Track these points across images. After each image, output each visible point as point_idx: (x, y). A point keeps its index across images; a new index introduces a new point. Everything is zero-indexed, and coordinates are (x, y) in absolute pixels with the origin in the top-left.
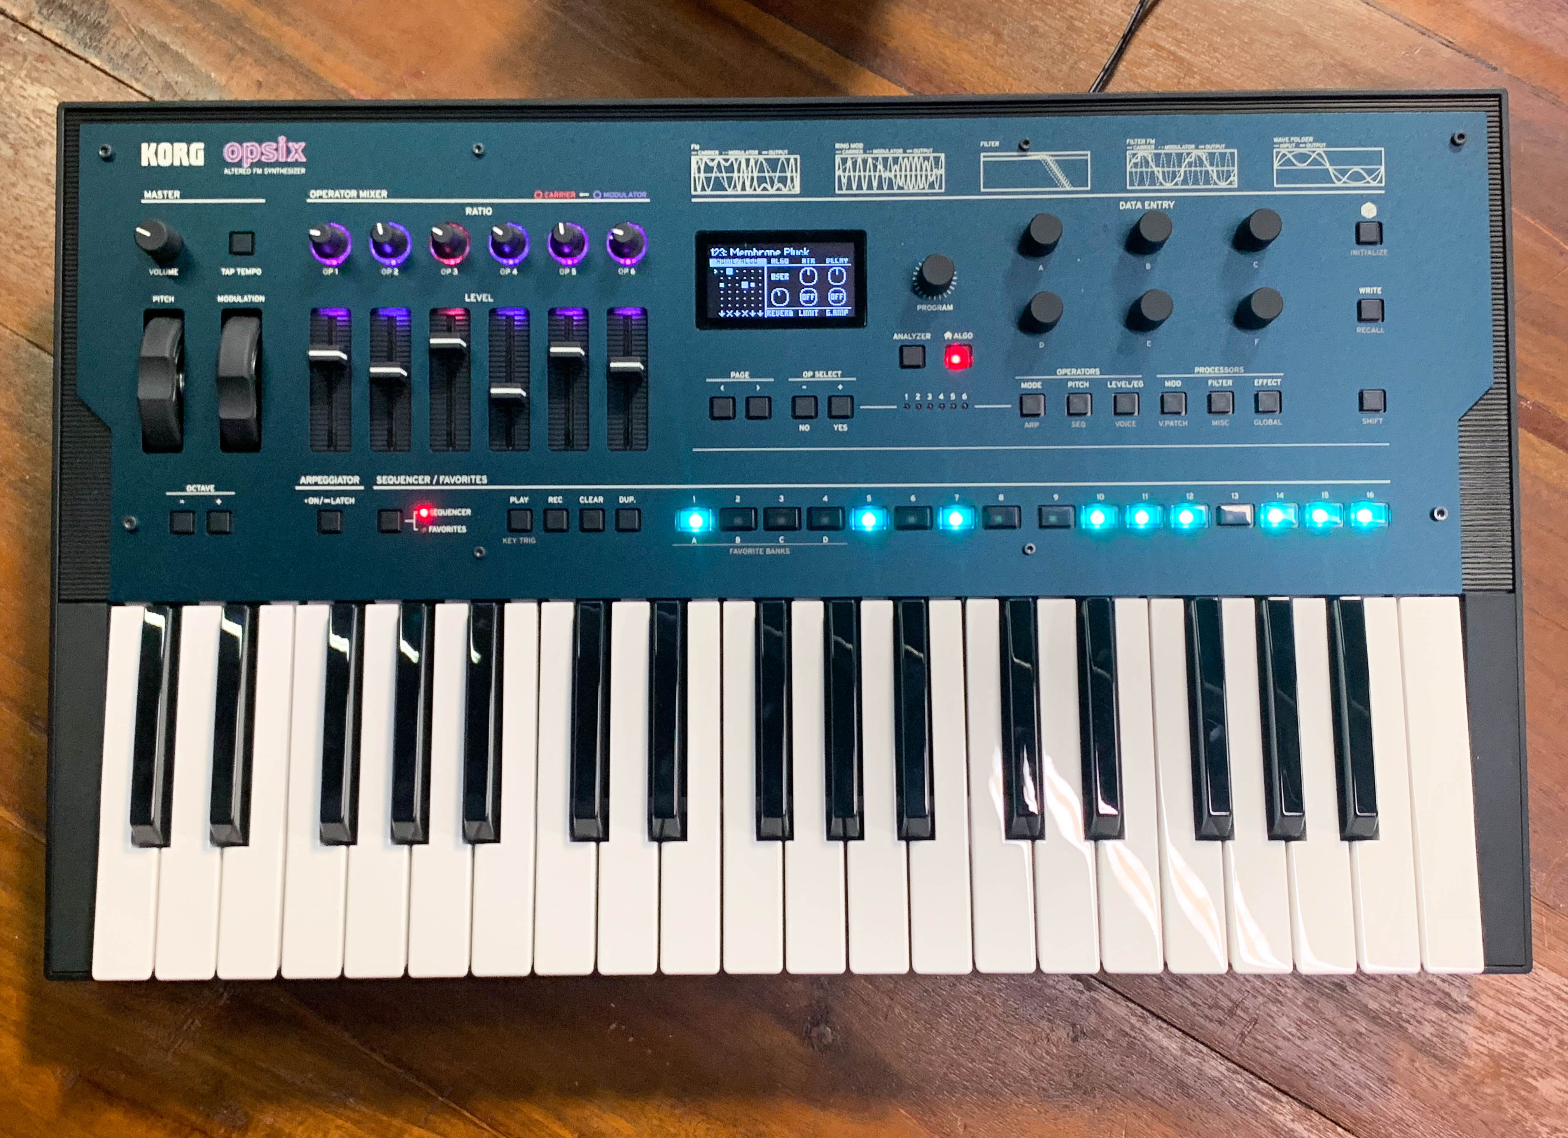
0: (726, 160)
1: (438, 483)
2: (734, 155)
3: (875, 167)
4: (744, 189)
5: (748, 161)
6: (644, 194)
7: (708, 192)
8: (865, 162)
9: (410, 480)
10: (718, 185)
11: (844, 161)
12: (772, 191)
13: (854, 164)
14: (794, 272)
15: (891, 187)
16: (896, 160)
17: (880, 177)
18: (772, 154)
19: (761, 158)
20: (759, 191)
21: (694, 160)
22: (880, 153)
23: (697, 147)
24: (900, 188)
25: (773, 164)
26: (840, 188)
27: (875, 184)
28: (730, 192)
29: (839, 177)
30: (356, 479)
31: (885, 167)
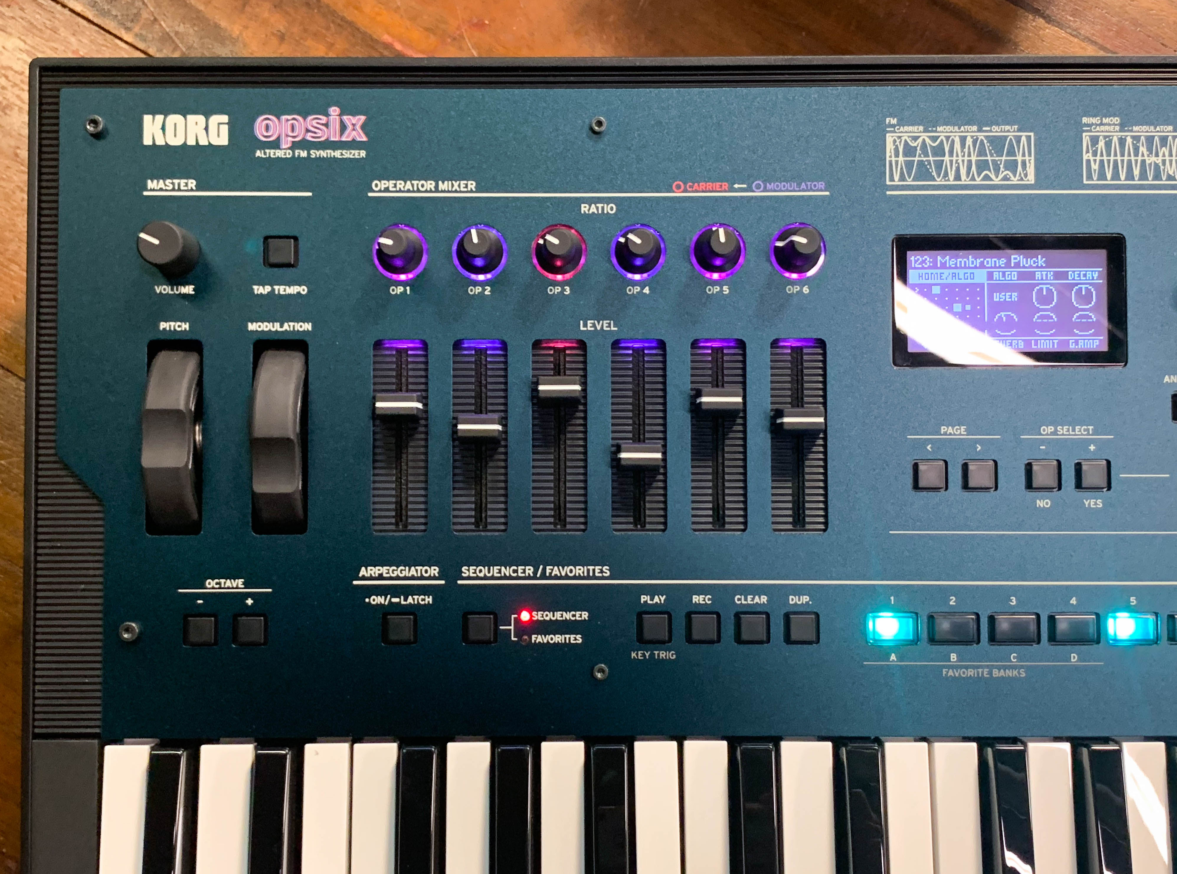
0: (934, 139)
1: (543, 576)
2: (943, 131)
3: (1136, 150)
4: (958, 177)
5: (963, 140)
6: (821, 185)
7: (909, 182)
8: (1122, 142)
9: (507, 571)
10: (923, 172)
11: (1095, 140)
12: (997, 181)
13: (1108, 144)
14: (1025, 291)
15: (1157, 177)
16: (1164, 140)
17: (1143, 162)
18: (996, 131)
19: (981, 136)
20: (978, 181)
21: (889, 139)
22: (1142, 131)
23: (894, 121)
24: (1170, 178)
25: (998, 144)
26: (1090, 177)
27: (1136, 172)
28: (939, 181)
29: (1088, 161)
30: (434, 571)
31: (1150, 150)
